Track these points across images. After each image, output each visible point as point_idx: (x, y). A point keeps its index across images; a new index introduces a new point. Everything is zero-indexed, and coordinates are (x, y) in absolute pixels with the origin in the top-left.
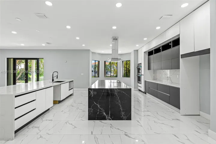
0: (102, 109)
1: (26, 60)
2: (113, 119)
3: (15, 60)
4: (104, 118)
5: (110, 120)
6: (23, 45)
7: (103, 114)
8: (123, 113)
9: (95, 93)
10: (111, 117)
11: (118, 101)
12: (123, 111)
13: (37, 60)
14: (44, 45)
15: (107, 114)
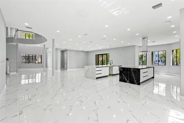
0: (125, 77)
1: (102, 55)
2: (130, 83)
3: (98, 55)
4: (126, 82)
5: (129, 83)
6: (101, 48)
7: (125, 80)
8: (135, 81)
9: (122, 69)
10: (129, 82)
11: (133, 74)
12: (135, 80)
13: (107, 54)
14: (108, 47)
15: (128, 80)
